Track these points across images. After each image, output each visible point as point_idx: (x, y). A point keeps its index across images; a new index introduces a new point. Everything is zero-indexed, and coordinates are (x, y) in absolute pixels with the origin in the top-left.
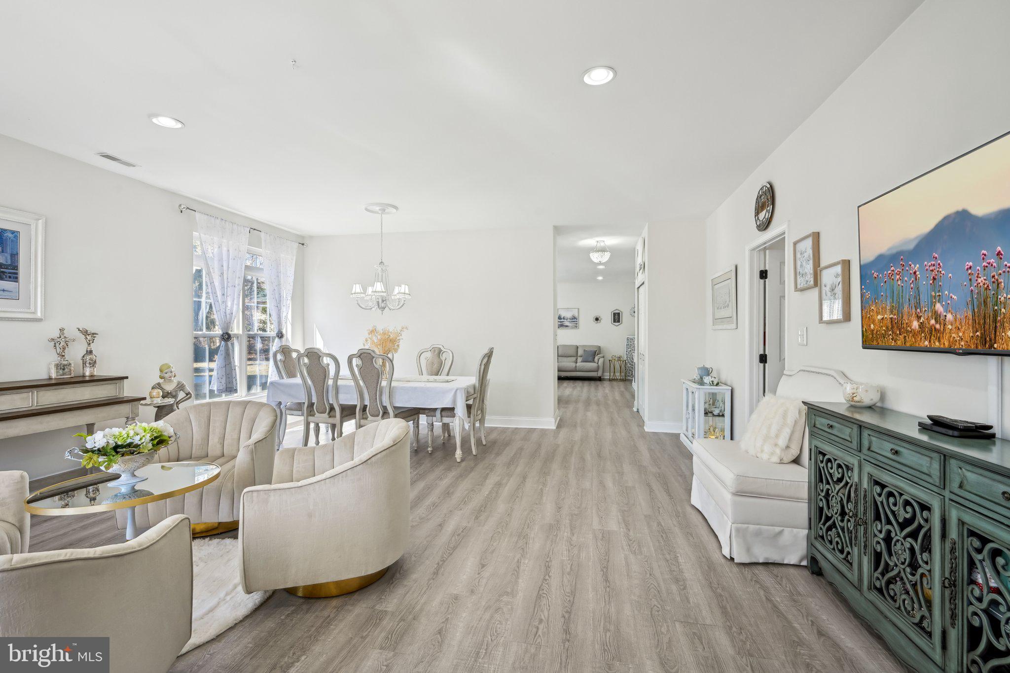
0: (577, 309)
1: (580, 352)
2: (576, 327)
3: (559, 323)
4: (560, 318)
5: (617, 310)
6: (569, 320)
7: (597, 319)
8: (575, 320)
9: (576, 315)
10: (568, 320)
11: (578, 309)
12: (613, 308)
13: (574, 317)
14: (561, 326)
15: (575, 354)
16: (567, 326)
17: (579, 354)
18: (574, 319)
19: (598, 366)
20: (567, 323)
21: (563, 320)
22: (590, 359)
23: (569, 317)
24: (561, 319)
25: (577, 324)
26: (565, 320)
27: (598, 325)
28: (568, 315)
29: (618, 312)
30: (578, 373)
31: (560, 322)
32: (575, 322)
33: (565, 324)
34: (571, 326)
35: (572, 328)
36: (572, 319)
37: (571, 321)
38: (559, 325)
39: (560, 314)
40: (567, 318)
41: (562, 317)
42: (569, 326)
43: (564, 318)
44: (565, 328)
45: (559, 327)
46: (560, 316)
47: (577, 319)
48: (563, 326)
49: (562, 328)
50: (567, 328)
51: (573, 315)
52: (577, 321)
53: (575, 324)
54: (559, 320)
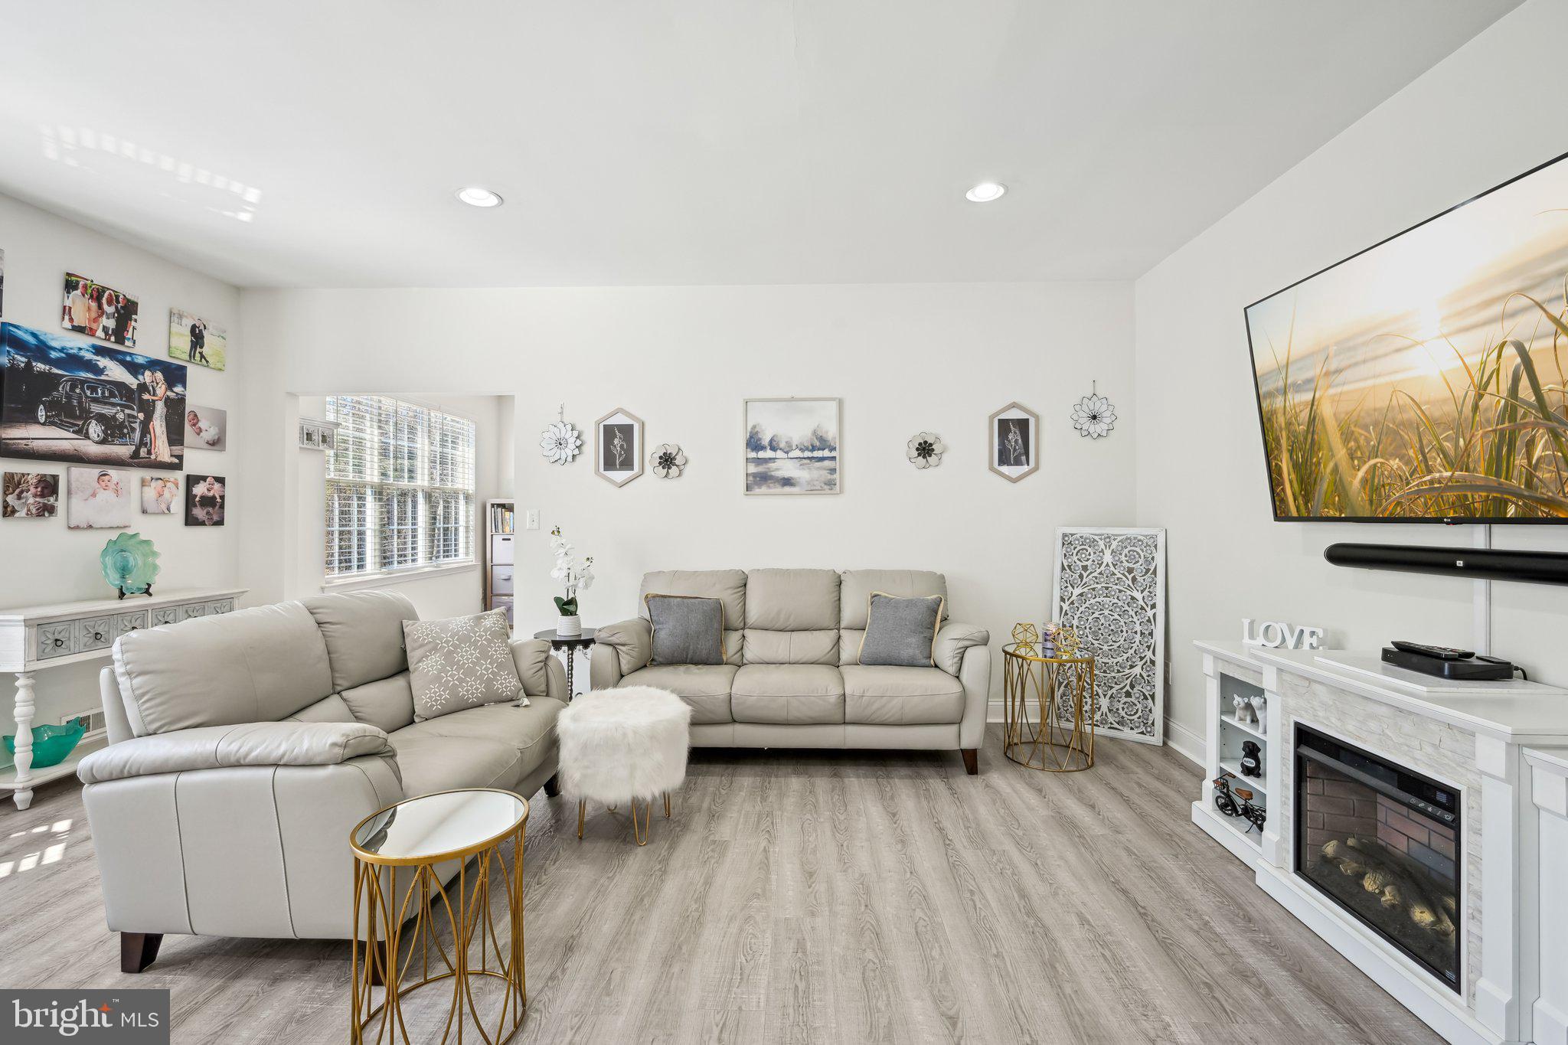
0: (834, 405)
1: (853, 606)
2: (831, 484)
3: (752, 469)
4: (754, 443)
5: (1014, 405)
6: (797, 453)
7: (925, 450)
8: (826, 453)
9: (831, 432)
10: (792, 454)
11: (840, 403)
12: (997, 401)
13: (821, 439)
14: (760, 480)
15: (827, 619)
16: (787, 482)
17: (848, 615)
19: (964, 696)
20: (785, 467)
21: (768, 454)
22: (911, 647)
23: (795, 442)
24: (763, 448)
25: (833, 471)
26: (779, 454)
27: (932, 475)
28: (796, 429)
29: (1022, 415)
30: (851, 730)
31: (759, 461)
32: (827, 463)
33: (779, 474)
34: (808, 483)
35: (812, 490)
36: (811, 448)
37: (808, 458)
38: (753, 477)
39: (754, 427)
40: (786, 442)
41: (766, 441)
42: (798, 480)
43: (774, 443)
44: (779, 490)
45: (748, 488)
46: (757, 433)
47: (833, 449)
48: (770, 481)
49: (764, 489)
50: (787, 489)
51: (815, 433)
52: (834, 458)
53: (825, 473)
54: (753, 455)
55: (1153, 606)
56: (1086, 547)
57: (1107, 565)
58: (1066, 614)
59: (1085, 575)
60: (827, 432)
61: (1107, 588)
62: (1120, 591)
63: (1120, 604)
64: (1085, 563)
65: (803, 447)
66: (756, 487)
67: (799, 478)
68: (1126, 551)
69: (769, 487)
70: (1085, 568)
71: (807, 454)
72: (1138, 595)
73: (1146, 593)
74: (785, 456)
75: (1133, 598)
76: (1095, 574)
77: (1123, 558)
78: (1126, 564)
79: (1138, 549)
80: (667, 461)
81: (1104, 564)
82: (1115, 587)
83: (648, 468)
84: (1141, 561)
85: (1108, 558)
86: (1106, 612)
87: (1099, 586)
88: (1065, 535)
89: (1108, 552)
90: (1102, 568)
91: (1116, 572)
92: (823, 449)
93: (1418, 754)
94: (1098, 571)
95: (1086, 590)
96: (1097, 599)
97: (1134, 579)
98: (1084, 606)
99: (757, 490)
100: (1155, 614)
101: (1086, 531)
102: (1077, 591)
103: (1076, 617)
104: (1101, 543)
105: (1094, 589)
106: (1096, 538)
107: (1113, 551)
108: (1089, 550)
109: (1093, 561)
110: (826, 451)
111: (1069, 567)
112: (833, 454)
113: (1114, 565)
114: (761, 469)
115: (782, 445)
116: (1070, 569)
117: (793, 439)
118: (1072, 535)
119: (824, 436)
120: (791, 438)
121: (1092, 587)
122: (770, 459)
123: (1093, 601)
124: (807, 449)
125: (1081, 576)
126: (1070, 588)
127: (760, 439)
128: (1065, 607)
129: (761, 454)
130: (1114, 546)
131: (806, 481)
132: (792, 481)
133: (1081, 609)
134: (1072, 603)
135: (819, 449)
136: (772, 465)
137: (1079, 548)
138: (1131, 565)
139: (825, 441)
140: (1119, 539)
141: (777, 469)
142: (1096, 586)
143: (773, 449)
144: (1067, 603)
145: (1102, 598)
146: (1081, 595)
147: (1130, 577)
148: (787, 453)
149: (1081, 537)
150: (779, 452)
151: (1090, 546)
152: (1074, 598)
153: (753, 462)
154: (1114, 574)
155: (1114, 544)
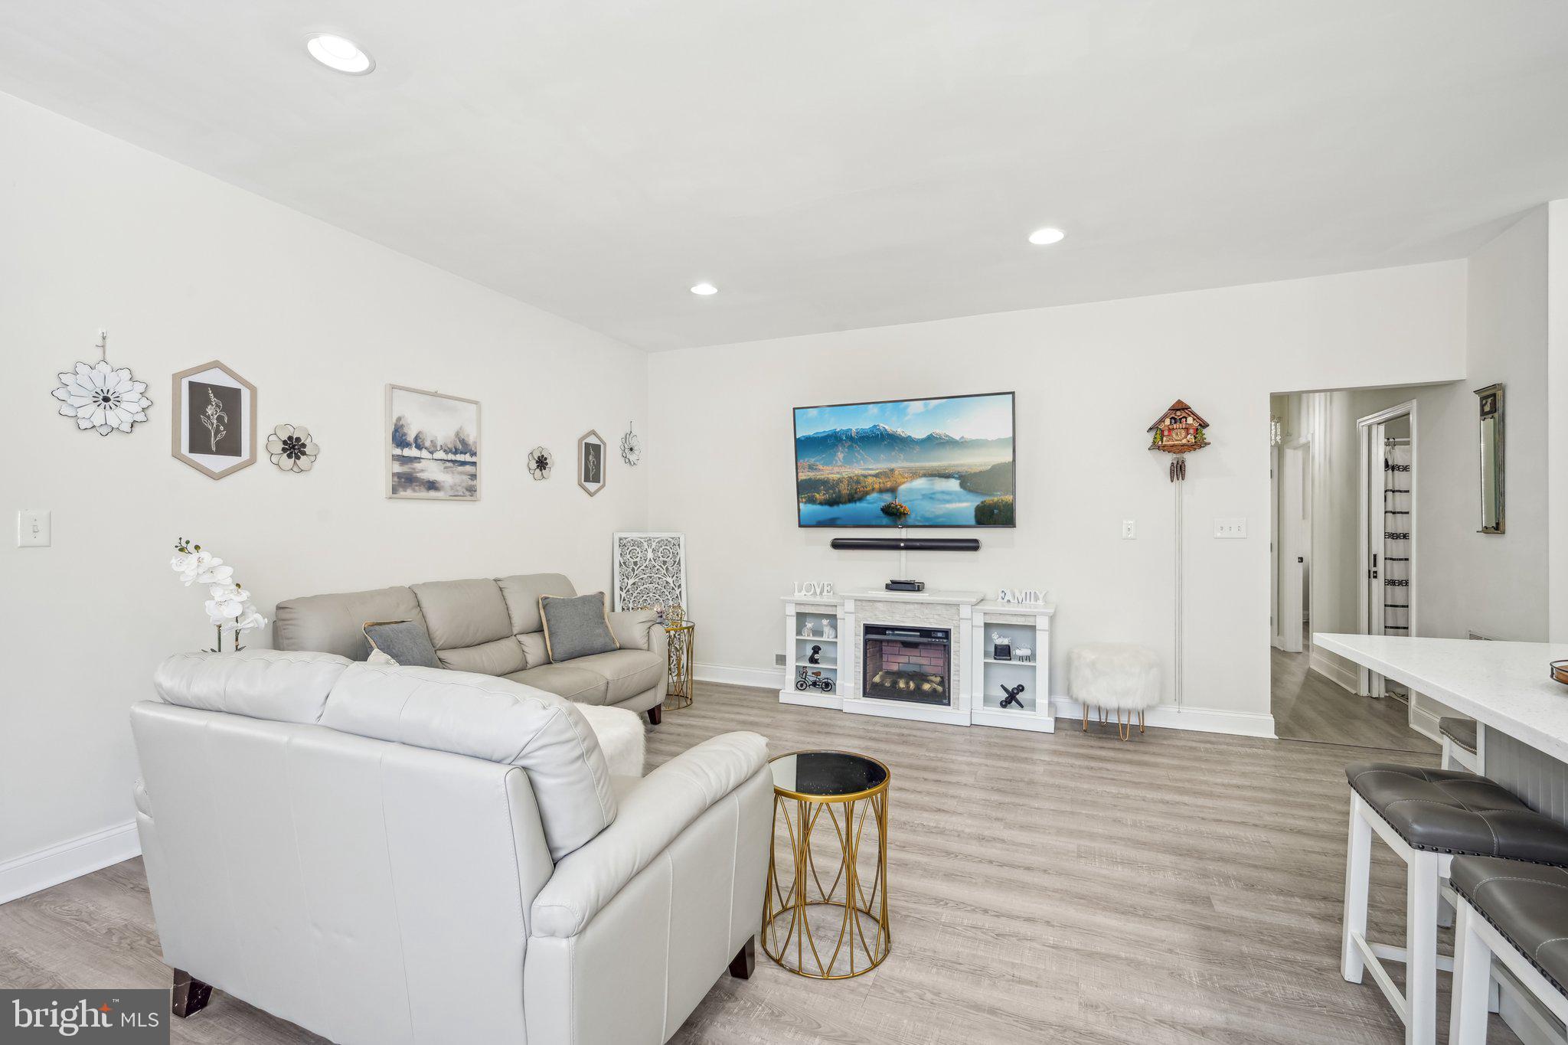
0: (474, 407)
1: (525, 611)
2: (472, 490)
3: (397, 468)
4: (399, 438)
6: (440, 455)
8: (467, 458)
9: (471, 434)
10: (436, 455)
11: (479, 406)
13: (463, 442)
14: (405, 481)
16: (432, 486)
17: (520, 621)
18: (462, 452)
20: (430, 469)
21: (413, 452)
23: (439, 443)
24: (408, 445)
26: (424, 454)
28: (440, 428)
32: (468, 468)
33: (425, 476)
34: (452, 488)
35: (455, 496)
36: (454, 450)
37: (451, 461)
38: (398, 478)
39: (399, 419)
40: (432, 441)
41: (411, 438)
42: (442, 484)
43: (419, 441)
44: (424, 494)
45: (394, 490)
46: (402, 426)
47: (474, 454)
48: (415, 484)
49: (409, 493)
50: (432, 494)
51: (457, 434)
52: (474, 464)
53: (466, 478)
54: (398, 451)
55: (680, 586)
56: (636, 548)
57: (650, 560)
58: (624, 600)
59: (636, 568)
60: (468, 436)
61: (651, 577)
62: (659, 578)
63: (659, 587)
64: (635, 560)
65: (446, 449)
66: (401, 489)
67: (444, 482)
68: (661, 549)
69: (414, 491)
70: (635, 563)
71: (451, 457)
72: (670, 580)
73: (675, 578)
74: (429, 456)
75: (667, 582)
76: (643, 567)
77: (660, 555)
78: (661, 559)
79: (668, 548)
80: (294, 448)
81: (648, 560)
82: (656, 576)
83: (262, 456)
84: (671, 555)
85: (650, 555)
86: (651, 595)
87: (645, 576)
88: (620, 539)
89: (650, 550)
90: (647, 562)
91: (656, 565)
92: (465, 453)
93: (931, 620)
94: (645, 565)
95: (637, 580)
96: (645, 586)
97: (667, 569)
98: (636, 592)
99: (402, 493)
100: (680, 592)
101: (634, 536)
102: (631, 582)
103: (631, 601)
104: (645, 544)
105: (642, 579)
106: (642, 540)
107: (653, 550)
108: (638, 549)
109: (641, 558)
110: (468, 455)
111: (624, 563)
112: (473, 459)
113: (655, 560)
114: (405, 469)
115: (428, 444)
116: (625, 565)
117: (438, 438)
118: (626, 538)
119: (466, 439)
120: (436, 437)
121: (641, 577)
122: (416, 458)
123: (642, 588)
124: (451, 451)
125: (633, 570)
126: (626, 580)
127: (405, 434)
128: (624, 595)
129: (407, 452)
130: (653, 547)
131: (451, 486)
132: (437, 485)
133: (634, 595)
134: (628, 591)
135: (461, 453)
136: (417, 466)
137: (630, 549)
138: (665, 559)
139: (467, 445)
140: (657, 540)
141: (422, 471)
142: (644, 576)
143: (419, 447)
144: (625, 591)
145: (648, 585)
146: (634, 584)
147: (664, 568)
148: (432, 453)
149: (632, 540)
150: (424, 451)
151: (638, 547)
152: (629, 587)
153: (398, 460)
154: (655, 566)
155: (654, 544)
